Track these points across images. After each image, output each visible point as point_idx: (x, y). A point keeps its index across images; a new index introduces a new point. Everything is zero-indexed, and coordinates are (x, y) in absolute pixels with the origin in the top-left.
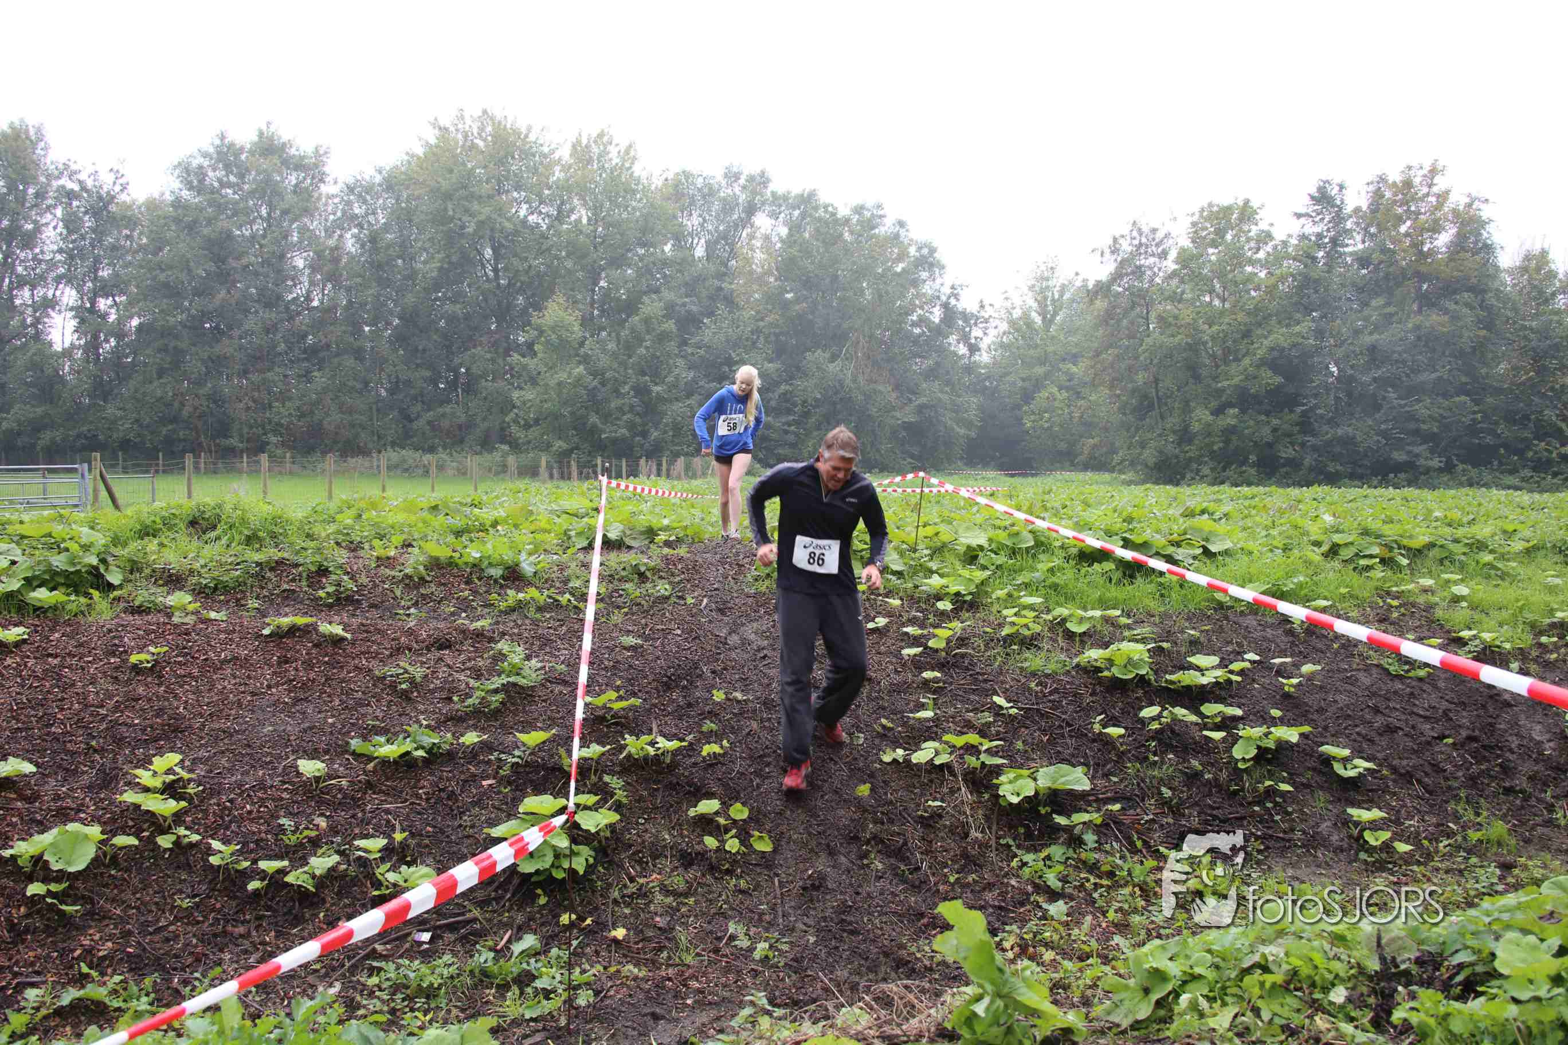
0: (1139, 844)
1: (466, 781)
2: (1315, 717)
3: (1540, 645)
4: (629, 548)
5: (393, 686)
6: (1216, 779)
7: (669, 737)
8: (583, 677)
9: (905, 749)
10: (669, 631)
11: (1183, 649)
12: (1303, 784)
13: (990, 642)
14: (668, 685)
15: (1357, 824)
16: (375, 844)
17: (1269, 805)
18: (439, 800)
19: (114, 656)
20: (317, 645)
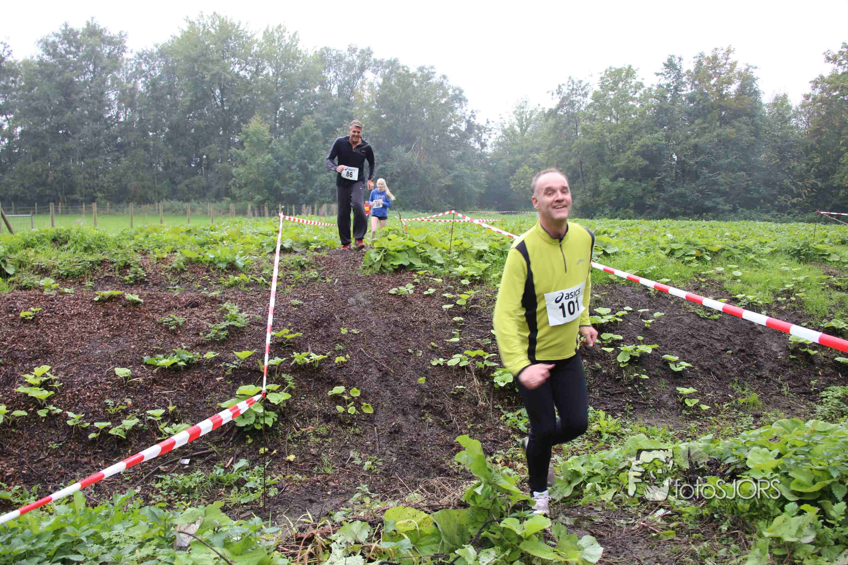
1: (207, 378)
2: (661, 340)
3: (777, 302)
4: (296, 252)
5: (167, 328)
6: (609, 373)
7: (317, 353)
8: (270, 322)
9: (444, 358)
10: (315, 297)
12: (654, 375)
13: (490, 301)
14: (317, 325)
15: (681, 395)
16: (158, 413)
17: (636, 386)
18: (193, 389)
19: (11, 313)
20: (124, 306)
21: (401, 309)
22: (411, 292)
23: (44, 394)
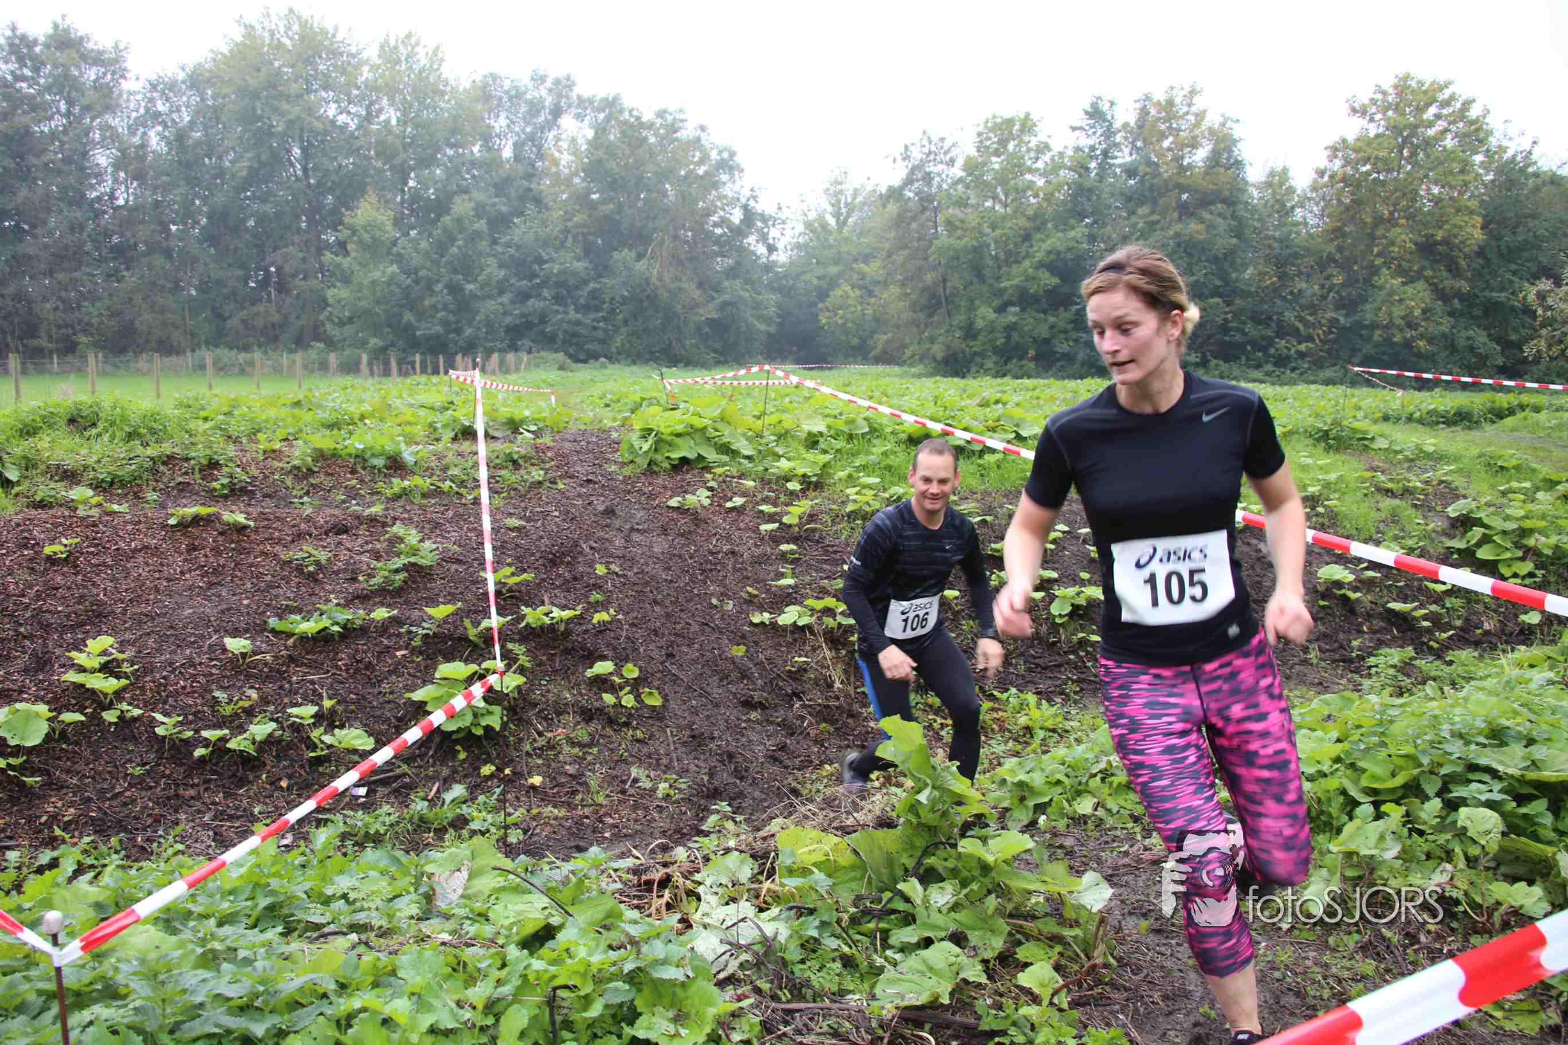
1: (380, 653)
5: (300, 569)
7: (563, 608)
9: (771, 613)
10: (546, 514)
13: (836, 518)
14: (554, 561)
16: (307, 711)
17: (1082, 654)
18: (357, 671)
19: (27, 548)
20: (221, 534)
21: (690, 532)
22: (706, 502)
23: (109, 685)
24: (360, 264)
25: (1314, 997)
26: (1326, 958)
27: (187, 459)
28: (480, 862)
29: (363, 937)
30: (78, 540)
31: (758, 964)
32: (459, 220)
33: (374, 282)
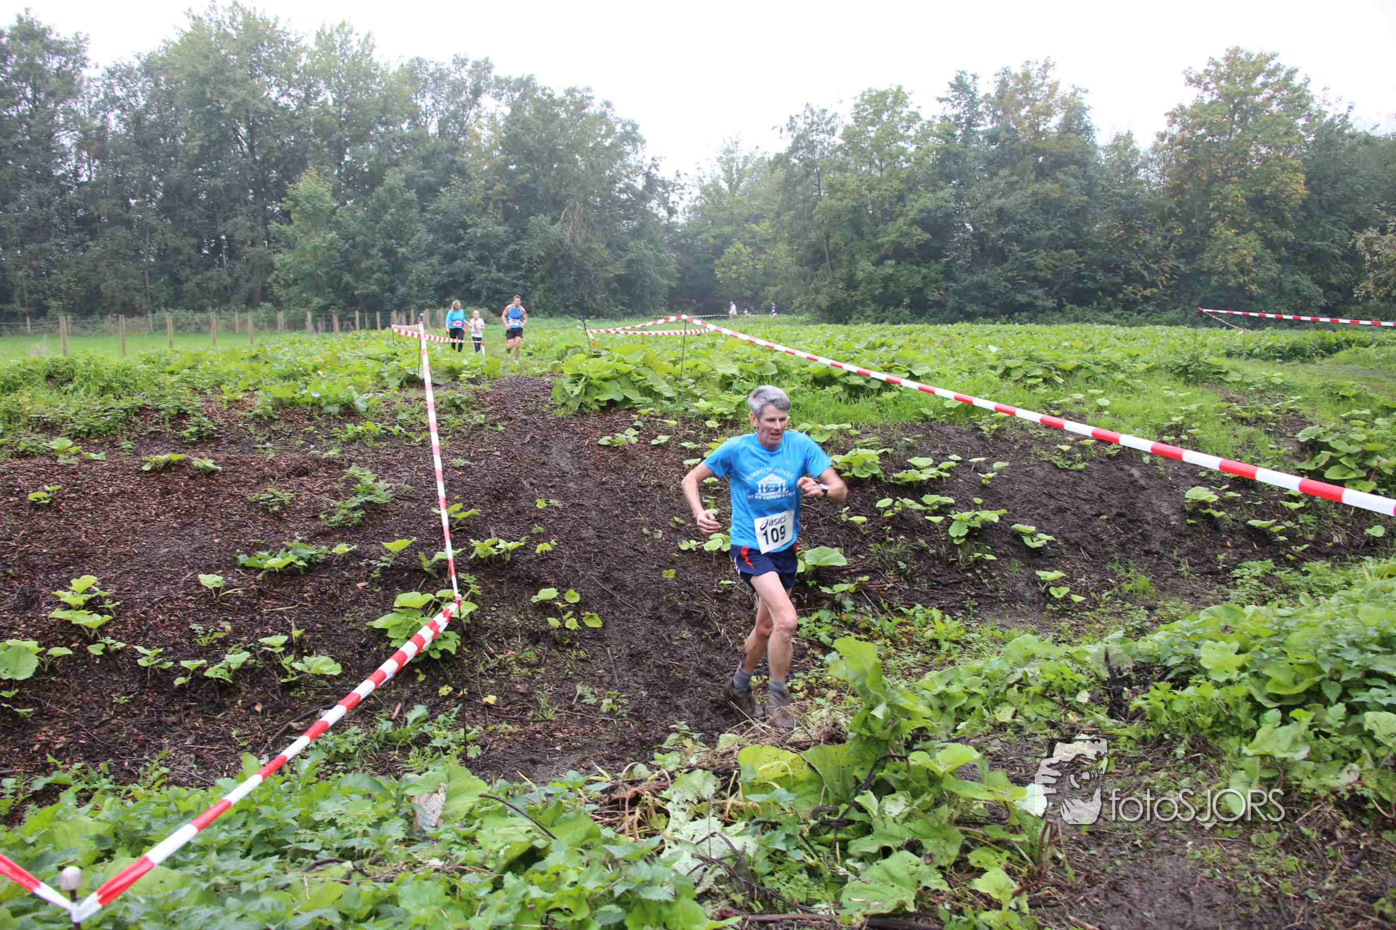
0: (885, 606)
1: (342, 585)
2: (1008, 502)
5: (266, 509)
6: (938, 554)
7: (509, 539)
8: (441, 491)
9: (697, 540)
10: (488, 454)
11: (902, 453)
12: (1001, 554)
14: (498, 496)
15: (1044, 582)
16: (277, 641)
17: (979, 572)
18: (322, 602)
19: (12, 495)
20: (192, 478)
21: (620, 468)
22: (634, 440)
23: (93, 620)
24: (302, 231)
25: (1245, 893)
26: (1251, 855)
27: (157, 410)
28: (455, 784)
29: (357, 863)
30: (60, 487)
31: (731, 877)
32: (391, 190)
33: (315, 248)
